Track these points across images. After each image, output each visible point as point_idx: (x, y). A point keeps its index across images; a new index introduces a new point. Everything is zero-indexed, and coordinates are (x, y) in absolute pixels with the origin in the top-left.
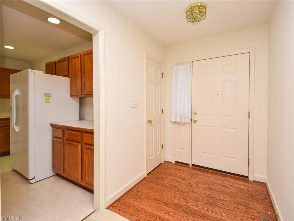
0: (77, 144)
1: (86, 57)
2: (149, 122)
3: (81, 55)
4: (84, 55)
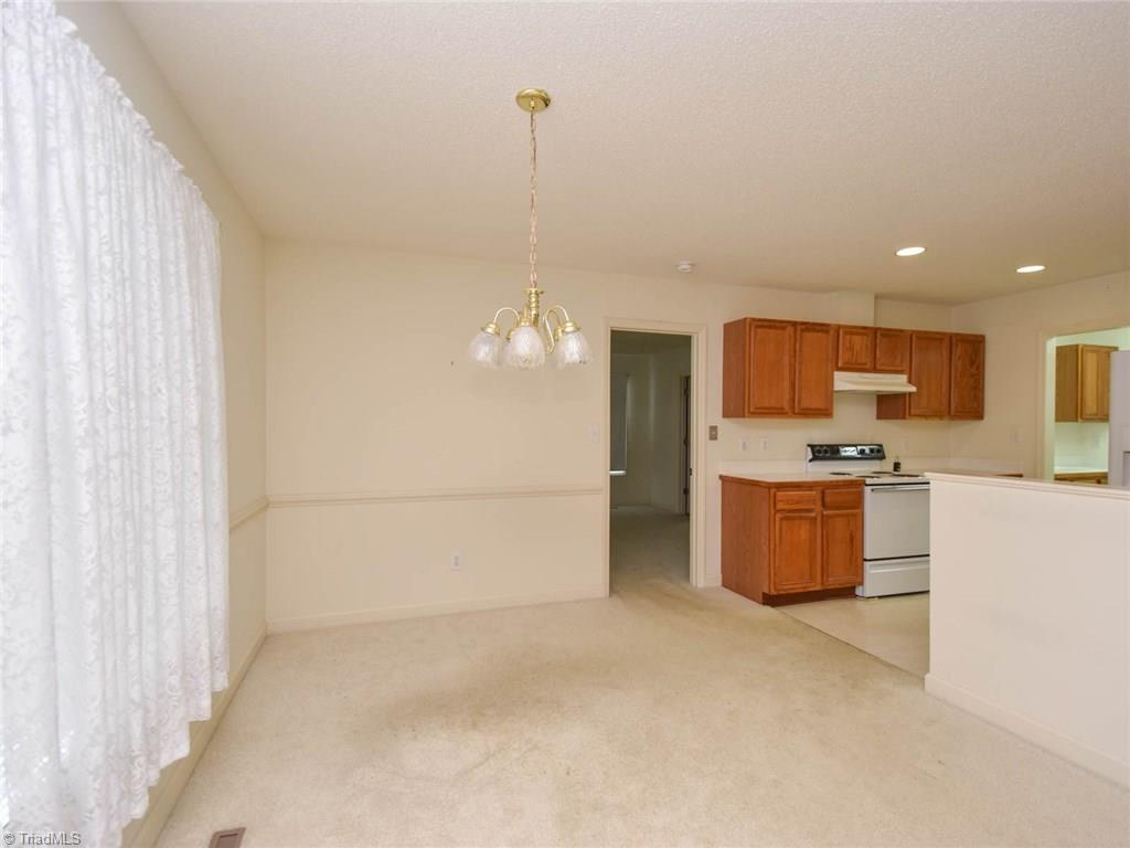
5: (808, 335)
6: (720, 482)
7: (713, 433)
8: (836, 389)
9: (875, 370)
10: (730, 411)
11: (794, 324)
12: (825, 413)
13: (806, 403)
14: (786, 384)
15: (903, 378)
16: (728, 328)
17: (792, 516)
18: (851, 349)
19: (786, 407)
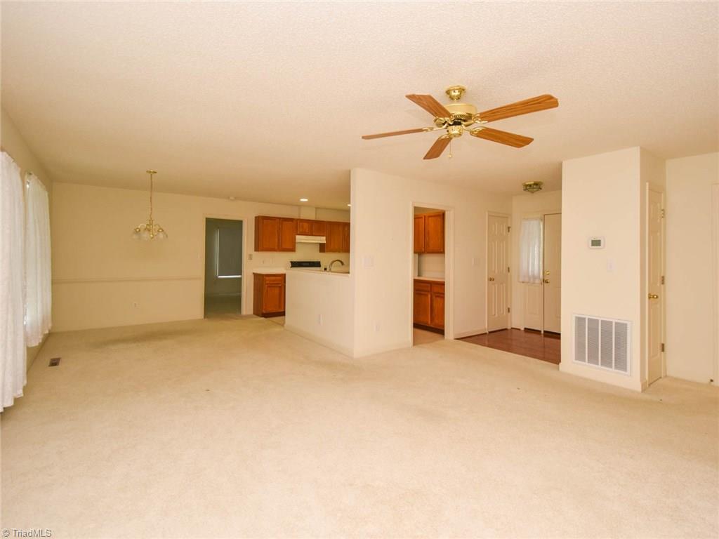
0: (426, 293)
1: (430, 218)
2: (491, 279)
3: (425, 217)
4: (429, 217)
5: (285, 223)
6: (253, 276)
7: (250, 257)
8: (297, 241)
9: (312, 235)
10: (257, 249)
11: (280, 218)
12: (293, 250)
13: (284, 246)
14: (277, 240)
15: (324, 238)
16: (256, 217)
17: (271, 286)
18: (303, 227)
19: (276, 248)
